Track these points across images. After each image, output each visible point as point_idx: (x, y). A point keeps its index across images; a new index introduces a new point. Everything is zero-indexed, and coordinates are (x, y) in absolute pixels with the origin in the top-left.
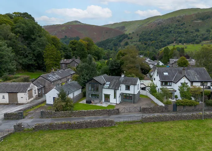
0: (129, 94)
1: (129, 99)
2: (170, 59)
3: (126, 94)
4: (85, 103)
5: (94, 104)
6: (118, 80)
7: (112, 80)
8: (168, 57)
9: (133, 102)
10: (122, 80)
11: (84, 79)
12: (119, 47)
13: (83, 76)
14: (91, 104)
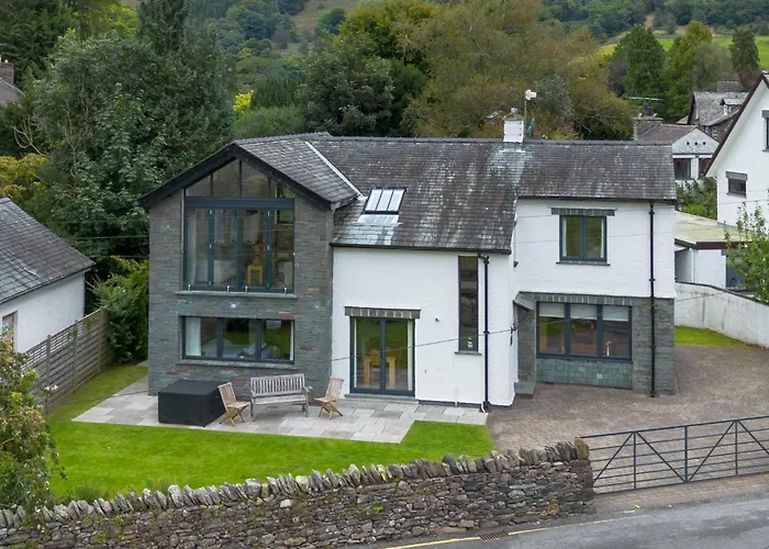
0: (600, 303)
1: (600, 357)
2: (698, 96)
3: (568, 302)
4: (151, 422)
5: (252, 428)
6: (481, 168)
7: (417, 171)
8: (661, 90)
9: (641, 381)
10: (520, 166)
11: (114, 180)
12: (284, 47)
13: (95, 154)
14: (215, 427)
